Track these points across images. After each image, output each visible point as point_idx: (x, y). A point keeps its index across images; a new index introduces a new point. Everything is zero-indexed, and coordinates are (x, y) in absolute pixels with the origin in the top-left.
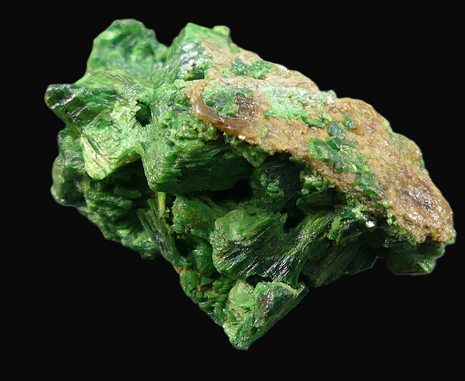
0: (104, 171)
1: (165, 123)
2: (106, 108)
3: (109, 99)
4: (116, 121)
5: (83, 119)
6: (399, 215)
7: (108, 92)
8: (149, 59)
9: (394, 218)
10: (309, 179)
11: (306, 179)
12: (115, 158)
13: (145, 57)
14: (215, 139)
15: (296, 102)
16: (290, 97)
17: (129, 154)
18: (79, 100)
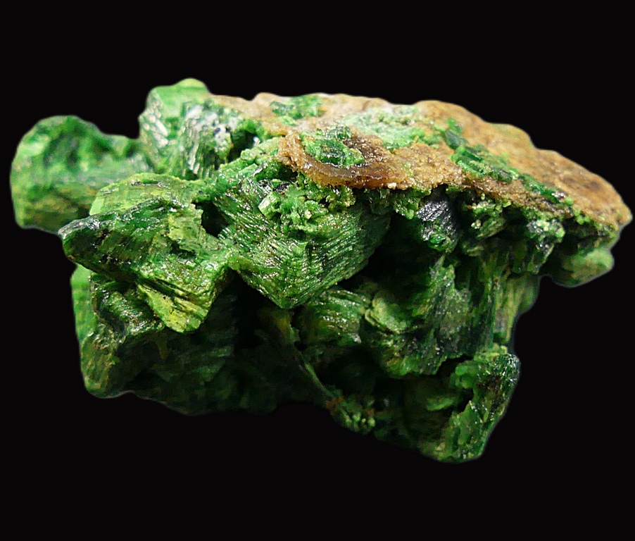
0: (197, 316)
1: (274, 210)
2: (159, 229)
3: (157, 215)
4: (180, 242)
5: (132, 258)
6: (585, 208)
7: (152, 207)
8: (108, 158)
9: (583, 215)
10: (479, 206)
11: (474, 208)
12: (206, 292)
13: (99, 158)
14: (353, 203)
15: (393, 123)
16: (381, 121)
17: (221, 278)
18: (119, 233)
